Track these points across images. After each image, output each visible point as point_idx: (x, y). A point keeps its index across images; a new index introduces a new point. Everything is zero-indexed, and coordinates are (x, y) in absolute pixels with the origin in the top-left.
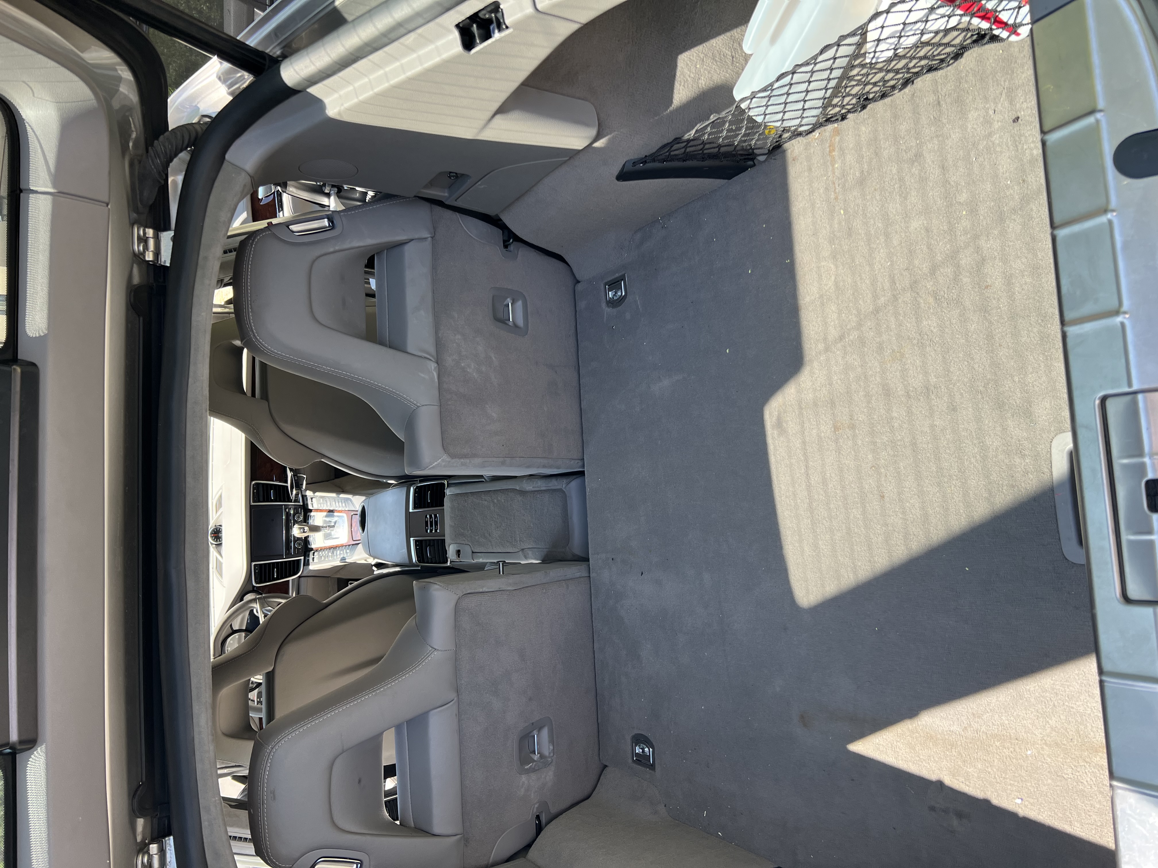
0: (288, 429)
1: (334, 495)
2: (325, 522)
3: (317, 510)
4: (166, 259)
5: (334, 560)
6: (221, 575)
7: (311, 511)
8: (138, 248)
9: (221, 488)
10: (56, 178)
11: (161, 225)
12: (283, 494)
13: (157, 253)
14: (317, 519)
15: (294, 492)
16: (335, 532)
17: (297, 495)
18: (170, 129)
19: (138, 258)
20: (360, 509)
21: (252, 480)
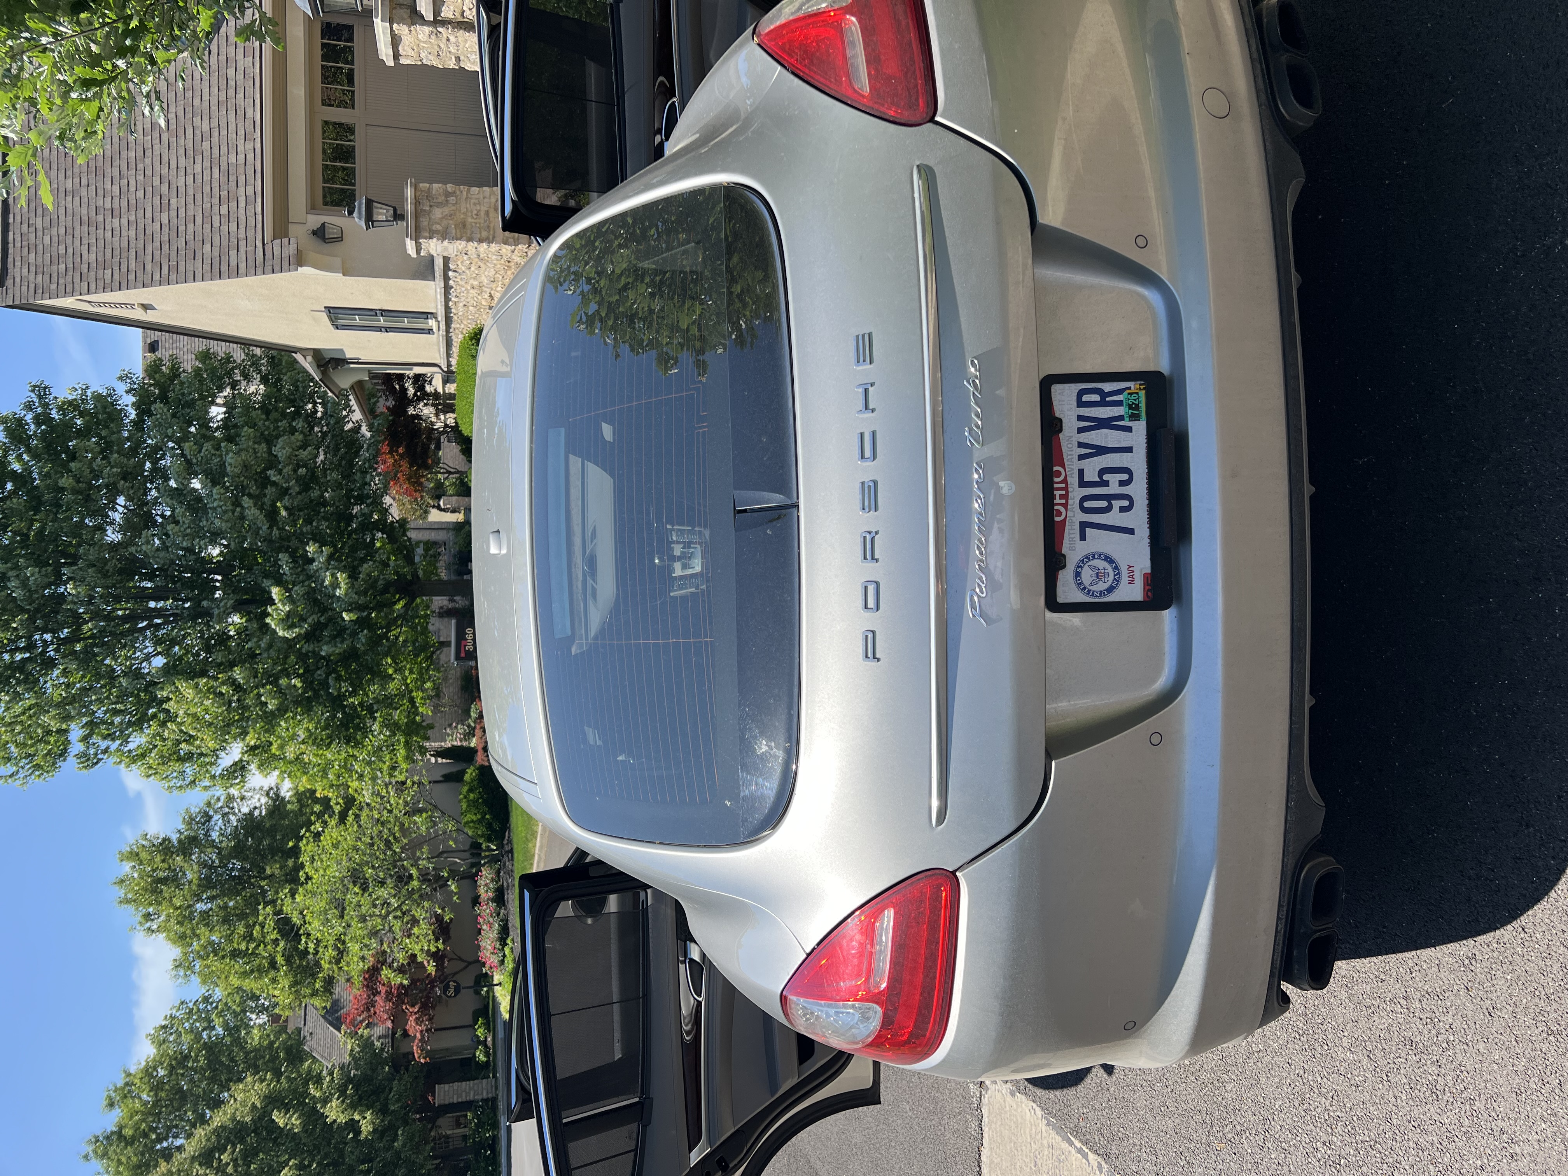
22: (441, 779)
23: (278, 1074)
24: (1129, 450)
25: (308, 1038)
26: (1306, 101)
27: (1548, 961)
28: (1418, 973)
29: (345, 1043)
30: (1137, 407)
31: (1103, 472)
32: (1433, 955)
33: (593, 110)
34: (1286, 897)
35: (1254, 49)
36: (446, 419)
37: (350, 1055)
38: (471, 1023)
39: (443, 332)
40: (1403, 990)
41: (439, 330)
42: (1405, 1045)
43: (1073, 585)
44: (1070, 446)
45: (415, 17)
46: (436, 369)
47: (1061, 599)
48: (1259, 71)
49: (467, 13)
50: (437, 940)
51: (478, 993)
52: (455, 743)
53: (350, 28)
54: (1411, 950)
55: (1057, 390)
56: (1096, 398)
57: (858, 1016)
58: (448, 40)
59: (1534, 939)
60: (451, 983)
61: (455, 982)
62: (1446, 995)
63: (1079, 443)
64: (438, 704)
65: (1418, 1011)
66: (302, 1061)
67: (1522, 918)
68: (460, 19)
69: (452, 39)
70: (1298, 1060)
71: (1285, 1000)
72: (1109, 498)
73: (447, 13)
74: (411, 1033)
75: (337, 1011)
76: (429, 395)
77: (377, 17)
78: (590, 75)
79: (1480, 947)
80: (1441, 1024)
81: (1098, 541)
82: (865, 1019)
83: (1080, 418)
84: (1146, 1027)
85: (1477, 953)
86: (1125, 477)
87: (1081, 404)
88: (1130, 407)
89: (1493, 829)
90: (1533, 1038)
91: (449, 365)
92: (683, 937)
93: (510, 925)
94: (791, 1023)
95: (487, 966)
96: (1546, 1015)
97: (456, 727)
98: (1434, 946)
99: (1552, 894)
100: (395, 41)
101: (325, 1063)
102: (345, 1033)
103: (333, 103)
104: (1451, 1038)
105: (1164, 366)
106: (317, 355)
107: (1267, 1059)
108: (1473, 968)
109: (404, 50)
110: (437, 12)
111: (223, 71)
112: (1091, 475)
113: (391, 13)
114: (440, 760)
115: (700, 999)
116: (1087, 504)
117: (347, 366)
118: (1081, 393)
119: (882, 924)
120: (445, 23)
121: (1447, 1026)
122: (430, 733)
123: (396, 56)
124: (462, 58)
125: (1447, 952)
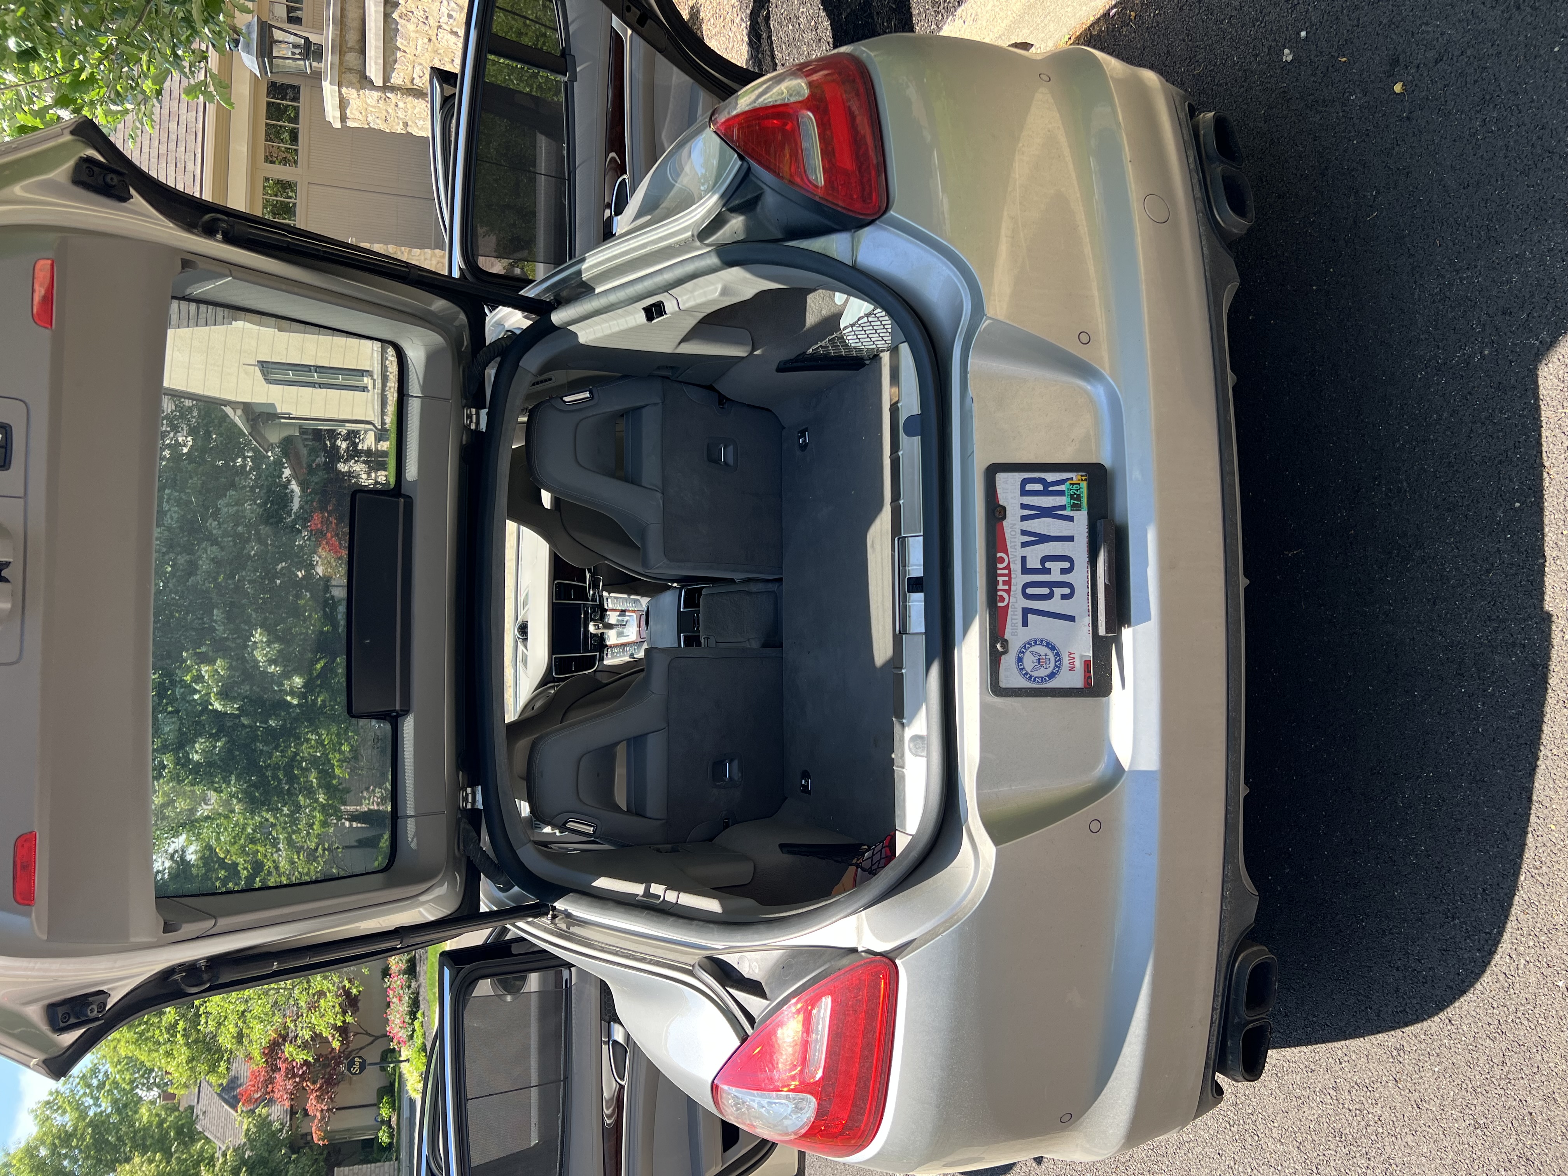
0: (576, 535)
1: (625, 596)
2: (618, 620)
3: (613, 610)
4: (483, 427)
5: (624, 656)
6: (526, 666)
7: (606, 610)
8: (466, 421)
9: (528, 587)
10: (424, 388)
11: (480, 406)
12: (581, 593)
13: (478, 423)
14: (612, 618)
15: (591, 592)
16: (626, 631)
17: (594, 594)
18: (487, 343)
19: (467, 428)
20: (645, 609)
21: (554, 580)
22: (356, 844)
23: (168, 1155)
24: (1070, 539)
25: (201, 1117)
26: (1239, 209)
27: (1474, 1054)
28: (1347, 1064)
29: (241, 1123)
30: (1079, 498)
31: (1045, 559)
32: (1362, 1045)
33: (543, 185)
34: (1221, 987)
35: (1191, 160)
36: (376, 477)
37: (246, 1135)
38: (375, 1102)
39: (378, 390)
40: (1332, 1081)
41: (374, 388)
42: (1335, 1137)
43: (1015, 670)
44: (1013, 533)
45: (364, 82)
46: (370, 427)
47: (1003, 684)
48: (1195, 181)
49: (417, 81)
50: (344, 1013)
51: (383, 1069)
52: (372, 807)
53: (296, 89)
54: (1340, 1040)
55: (1002, 479)
56: (1039, 487)
57: (791, 1106)
58: (397, 106)
59: (1461, 1031)
60: (356, 1059)
61: (360, 1058)
62: (1375, 1086)
63: (1022, 531)
64: (355, 767)
65: (1347, 1102)
66: (193, 1141)
67: (1449, 1010)
68: (410, 86)
69: (401, 104)
70: (1229, 1150)
71: (1219, 1091)
72: (1051, 585)
73: (396, 79)
74: (311, 1113)
75: (233, 1089)
76: (362, 451)
77: (326, 80)
78: (541, 148)
79: (1408, 1038)
80: (1370, 1116)
81: (1039, 627)
82: (798, 1109)
83: (1024, 506)
84: (1082, 1119)
85: (1405, 1044)
86: (1066, 565)
87: (1024, 493)
88: (1072, 497)
89: (1420, 920)
90: (1461, 1132)
91: (383, 423)
92: (607, 1018)
93: (421, 998)
94: (721, 1112)
95: (395, 1041)
96: (1473, 1108)
97: (374, 791)
98: (1362, 1036)
99: (1478, 986)
100: (343, 104)
101: (218, 1143)
102: (242, 1111)
103: (274, 159)
104: (1380, 1130)
105: (1105, 458)
106: (247, 408)
107: (1199, 1149)
108: (1401, 1060)
109: (351, 113)
110: (386, 78)
111: (165, 125)
112: (1034, 563)
113: (340, 76)
114: (355, 824)
115: (623, 1083)
116: (1029, 591)
117: (277, 421)
118: (1025, 482)
119: (819, 1011)
120: (394, 89)
121: (1376, 1118)
122: (347, 796)
123: (343, 118)
124: (410, 123)
125: (1376, 1043)
